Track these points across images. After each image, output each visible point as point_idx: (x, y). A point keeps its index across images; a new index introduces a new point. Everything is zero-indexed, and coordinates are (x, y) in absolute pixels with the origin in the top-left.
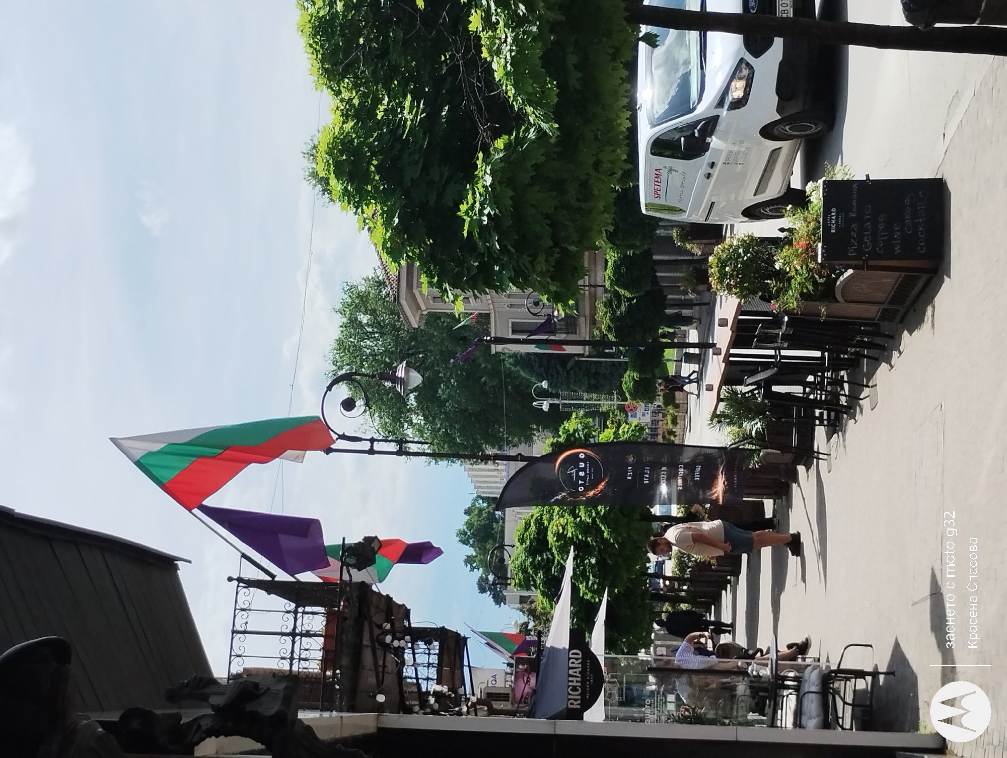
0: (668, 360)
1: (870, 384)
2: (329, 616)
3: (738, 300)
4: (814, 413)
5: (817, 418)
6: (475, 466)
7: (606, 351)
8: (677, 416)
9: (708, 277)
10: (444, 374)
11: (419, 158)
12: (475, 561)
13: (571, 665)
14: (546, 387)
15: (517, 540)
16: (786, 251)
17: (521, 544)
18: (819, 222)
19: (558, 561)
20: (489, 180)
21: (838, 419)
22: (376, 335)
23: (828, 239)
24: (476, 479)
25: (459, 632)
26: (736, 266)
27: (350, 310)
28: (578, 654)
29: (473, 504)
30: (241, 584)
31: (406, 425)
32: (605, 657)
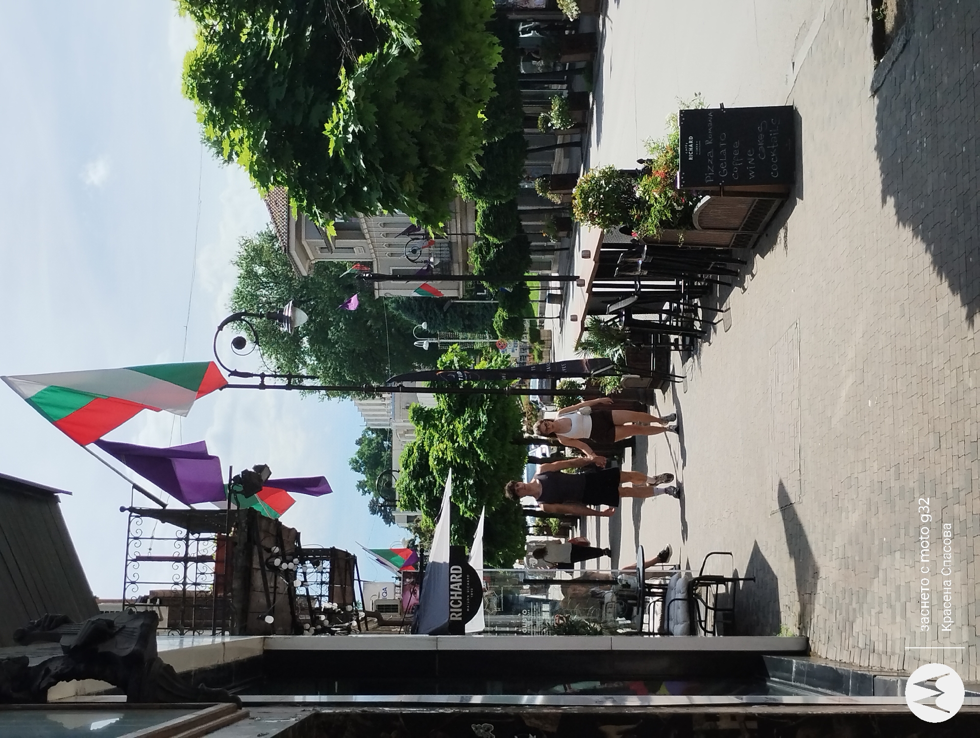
0: (533, 301)
1: (724, 309)
2: (220, 541)
3: (601, 230)
4: (669, 339)
5: (672, 344)
6: (363, 402)
7: (478, 294)
8: (542, 351)
9: (573, 208)
10: (334, 318)
11: (284, 80)
12: (366, 486)
13: (452, 580)
14: (426, 328)
15: (401, 465)
16: (645, 180)
17: (406, 469)
18: (676, 151)
19: (440, 484)
20: (352, 94)
21: (692, 343)
22: (272, 284)
23: (686, 167)
24: (367, 413)
25: (348, 552)
26: (598, 197)
27: (246, 263)
28: (459, 570)
29: (364, 436)
30: (133, 514)
31: (301, 366)
32: (484, 572)
